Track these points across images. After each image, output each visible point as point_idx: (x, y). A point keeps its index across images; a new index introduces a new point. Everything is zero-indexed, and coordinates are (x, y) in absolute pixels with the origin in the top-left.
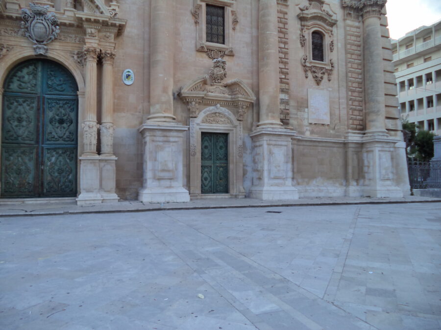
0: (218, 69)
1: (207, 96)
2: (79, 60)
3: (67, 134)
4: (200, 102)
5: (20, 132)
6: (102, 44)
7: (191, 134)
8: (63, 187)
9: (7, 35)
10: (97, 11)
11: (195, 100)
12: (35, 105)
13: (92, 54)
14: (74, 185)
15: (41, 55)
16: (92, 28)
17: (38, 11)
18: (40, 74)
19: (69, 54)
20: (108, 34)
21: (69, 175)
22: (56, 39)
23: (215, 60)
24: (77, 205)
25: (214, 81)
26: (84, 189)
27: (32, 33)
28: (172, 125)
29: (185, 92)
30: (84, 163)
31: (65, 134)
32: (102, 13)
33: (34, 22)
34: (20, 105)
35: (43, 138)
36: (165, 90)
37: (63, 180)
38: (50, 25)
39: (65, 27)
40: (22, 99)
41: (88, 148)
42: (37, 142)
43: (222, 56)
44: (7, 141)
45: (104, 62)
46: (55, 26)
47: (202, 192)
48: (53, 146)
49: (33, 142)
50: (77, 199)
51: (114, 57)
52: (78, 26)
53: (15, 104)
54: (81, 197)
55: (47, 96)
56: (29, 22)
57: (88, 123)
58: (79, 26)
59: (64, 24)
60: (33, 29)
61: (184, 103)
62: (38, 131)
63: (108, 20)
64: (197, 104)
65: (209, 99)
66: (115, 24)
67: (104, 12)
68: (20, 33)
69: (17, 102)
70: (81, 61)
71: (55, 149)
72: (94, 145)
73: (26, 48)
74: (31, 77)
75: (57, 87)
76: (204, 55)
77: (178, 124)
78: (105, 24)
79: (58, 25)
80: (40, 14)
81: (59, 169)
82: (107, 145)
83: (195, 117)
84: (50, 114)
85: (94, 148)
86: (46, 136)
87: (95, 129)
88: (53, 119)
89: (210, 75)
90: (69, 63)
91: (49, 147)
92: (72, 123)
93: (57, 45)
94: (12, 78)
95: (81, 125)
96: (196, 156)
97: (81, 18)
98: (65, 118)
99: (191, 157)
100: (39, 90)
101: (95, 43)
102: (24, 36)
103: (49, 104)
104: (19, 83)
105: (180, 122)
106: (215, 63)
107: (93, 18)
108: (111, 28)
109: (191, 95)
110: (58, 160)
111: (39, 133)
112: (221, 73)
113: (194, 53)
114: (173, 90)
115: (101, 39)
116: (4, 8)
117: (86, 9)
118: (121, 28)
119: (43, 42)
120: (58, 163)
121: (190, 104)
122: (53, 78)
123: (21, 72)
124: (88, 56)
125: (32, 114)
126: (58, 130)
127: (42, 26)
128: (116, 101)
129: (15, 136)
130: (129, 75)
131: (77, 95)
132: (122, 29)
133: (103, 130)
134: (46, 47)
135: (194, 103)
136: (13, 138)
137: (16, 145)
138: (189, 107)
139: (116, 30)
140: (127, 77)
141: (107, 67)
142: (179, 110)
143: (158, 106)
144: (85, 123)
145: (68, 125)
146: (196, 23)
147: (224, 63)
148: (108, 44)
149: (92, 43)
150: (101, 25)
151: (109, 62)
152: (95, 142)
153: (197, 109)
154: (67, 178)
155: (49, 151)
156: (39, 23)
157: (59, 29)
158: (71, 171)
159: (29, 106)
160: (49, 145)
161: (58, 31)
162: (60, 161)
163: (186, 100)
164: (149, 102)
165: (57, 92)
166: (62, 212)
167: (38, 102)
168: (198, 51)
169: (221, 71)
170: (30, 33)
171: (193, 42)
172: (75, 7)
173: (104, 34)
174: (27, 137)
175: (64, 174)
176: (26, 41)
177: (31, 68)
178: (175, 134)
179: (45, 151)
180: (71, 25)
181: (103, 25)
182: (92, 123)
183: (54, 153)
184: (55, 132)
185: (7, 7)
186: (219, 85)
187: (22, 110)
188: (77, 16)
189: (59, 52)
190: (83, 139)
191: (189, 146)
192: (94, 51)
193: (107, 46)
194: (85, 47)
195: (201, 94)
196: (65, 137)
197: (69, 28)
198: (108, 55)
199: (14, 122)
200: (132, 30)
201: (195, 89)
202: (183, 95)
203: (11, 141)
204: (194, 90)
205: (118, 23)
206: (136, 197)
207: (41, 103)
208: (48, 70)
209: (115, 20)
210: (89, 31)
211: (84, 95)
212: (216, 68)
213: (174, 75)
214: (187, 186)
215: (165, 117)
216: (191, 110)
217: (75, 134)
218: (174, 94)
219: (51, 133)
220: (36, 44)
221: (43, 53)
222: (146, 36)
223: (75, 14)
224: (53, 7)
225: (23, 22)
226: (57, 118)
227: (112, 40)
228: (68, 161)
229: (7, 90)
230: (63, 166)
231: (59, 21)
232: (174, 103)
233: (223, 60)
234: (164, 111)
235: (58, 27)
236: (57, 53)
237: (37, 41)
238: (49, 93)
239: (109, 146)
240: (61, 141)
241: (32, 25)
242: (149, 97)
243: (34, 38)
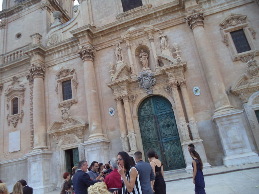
0: (252, 67)
1: (250, 87)
2: (168, 91)
3: (173, 132)
4: (246, 92)
5: (150, 136)
6: (177, 78)
7: (247, 114)
8: (178, 163)
9: (134, 90)
10: (170, 63)
11: (242, 92)
12: (153, 120)
13: (174, 86)
14: (183, 161)
15: (150, 94)
16: (170, 72)
17: (144, 74)
18: (152, 104)
19: (163, 90)
20: (179, 72)
21: (179, 156)
22: (155, 84)
23: (248, 62)
24: (187, 173)
25: (252, 75)
26: (189, 163)
27: (144, 85)
28: (232, 111)
29: (234, 89)
30: (185, 147)
31: (171, 132)
32: (173, 63)
33: (143, 80)
34: (147, 122)
35: (161, 137)
36: (220, 92)
37: (176, 159)
38: (151, 79)
39: (158, 77)
40: (147, 119)
41: (185, 138)
42: (159, 140)
43: (252, 58)
44: (145, 142)
45: (181, 88)
46: (153, 78)
48: (167, 140)
49: (156, 140)
50: (186, 169)
51: (185, 83)
52: (163, 74)
53: (145, 122)
54: (187, 167)
55: (158, 114)
56: (141, 81)
57: (181, 123)
58: (164, 74)
59: (157, 76)
60: (144, 84)
61: (236, 95)
62: (158, 133)
63: (177, 65)
64: (245, 94)
65: (252, 88)
66: (181, 66)
67: (174, 62)
68: (139, 87)
69: (145, 121)
70: (170, 91)
71: (168, 142)
72: (188, 135)
73: (143, 94)
74: (149, 106)
75: (162, 108)
76: (240, 62)
77: (235, 110)
78: (176, 68)
79: (154, 77)
80: (145, 75)
81: (173, 153)
82: (195, 134)
83: (247, 102)
84: (162, 123)
85: (188, 137)
86: (163, 136)
87: (186, 126)
88: (164, 126)
89: (247, 72)
90: (164, 94)
91: (165, 141)
92: (173, 125)
93: (156, 87)
94: (141, 110)
95: (178, 125)
96: (256, 128)
97: (164, 70)
98: (170, 123)
99: (252, 129)
100: (154, 112)
101: (174, 79)
102: (141, 88)
103: (160, 118)
104: (144, 111)
105: (236, 108)
106: (248, 64)
107: (169, 67)
108: (180, 68)
109: (239, 89)
110: (172, 148)
111: (159, 134)
112: (255, 68)
113: (232, 63)
114: (226, 90)
115: (176, 76)
116: (130, 79)
117: (165, 64)
118: (184, 67)
119: (149, 88)
120: (172, 149)
121: (240, 95)
122: (158, 104)
123: (144, 106)
124: (172, 87)
125: (153, 125)
126: (168, 131)
127: (147, 80)
128: (194, 107)
129: (148, 139)
130: (197, 90)
131: (173, 110)
132: (185, 67)
133: (191, 126)
134: (151, 90)
135: (242, 94)
136: (147, 140)
137: (150, 143)
138: (240, 97)
139: (182, 69)
140: (196, 91)
141: (184, 90)
142: (234, 101)
143: (219, 103)
144: (180, 123)
145: (172, 126)
146: (227, 46)
147: (255, 61)
148: (180, 78)
149: (172, 80)
150: (174, 69)
151: (184, 87)
152: (188, 133)
153: (246, 97)
154: (178, 157)
155: (166, 144)
156: (146, 79)
157: (155, 79)
158: (180, 153)
159: (151, 121)
160: (165, 140)
161: (155, 80)
162: (173, 148)
163: (236, 93)
164: (213, 101)
165: (163, 111)
166: (178, 178)
167: (155, 118)
168: (234, 61)
169: (254, 68)
170: (143, 86)
171: (229, 57)
172: (160, 65)
173: (177, 73)
174: (153, 138)
175: (176, 155)
176: (142, 90)
177: (148, 102)
178: (235, 117)
179: (164, 144)
180: (160, 75)
181: (175, 69)
182: (183, 123)
183: (169, 144)
184: (166, 132)
185: (131, 78)
186: (257, 77)
187: (149, 125)
188: (161, 69)
189: (158, 90)
190: (181, 133)
191: (249, 122)
192: (174, 84)
193: (181, 79)
194: (169, 83)
195: (246, 86)
196: (172, 134)
197: (160, 77)
198: (182, 83)
199: (146, 131)
200: (191, 65)
201: (240, 85)
202: (234, 91)
203: (146, 142)
204: (240, 86)
205: (182, 65)
206: (222, 163)
207: (156, 118)
208: (156, 101)
209: (180, 64)
210: (169, 74)
211: (176, 108)
212: (251, 67)
213: (224, 80)
214: (256, 150)
215: (225, 108)
216: (242, 98)
217: (176, 131)
218: (227, 93)
219: (164, 133)
220: (147, 90)
221: (151, 93)
222: (200, 65)
223: (160, 69)
224: (150, 70)
225: (139, 82)
226: (166, 124)
227: (182, 75)
228: (177, 147)
229: (140, 116)
230: (175, 150)
231: (154, 75)
232: (229, 98)
233: (254, 60)
234: (224, 105)
235: (154, 78)
236: (157, 91)
237: (147, 89)
238: (159, 112)
239: (197, 134)
240: (170, 137)
241: (143, 82)
242: (212, 99)
243: (145, 87)
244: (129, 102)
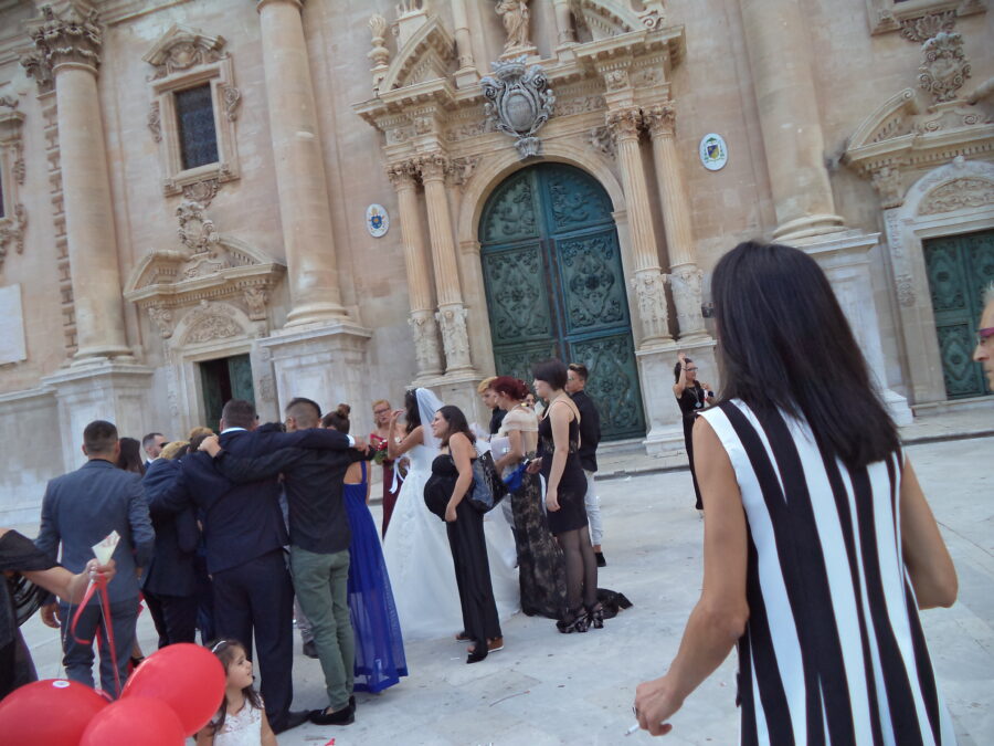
0: (941, 63)
1: (920, 144)
2: (602, 146)
3: (608, 305)
4: (902, 165)
5: (522, 320)
6: (641, 96)
7: (892, 252)
8: (618, 418)
9: (467, 137)
10: (616, 28)
11: (887, 163)
12: (538, 260)
13: (625, 126)
14: (638, 413)
15: (531, 157)
16: (614, 70)
17: (508, 72)
18: (537, 196)
19: (582, 140)
20: (650, 70)
21: (624, 393)
22: (551, 117)
23: (928, 42)
24: (646, 454)
25: (935, 98)
26: (656, 419)
27: (508, 120)
28: (837, 238)
29: (859, 150)
30: (648, 363)
31: (603, 308)
32: (628, 29)
33: (505, 98)
34: (513, 266)
35: (564, 324)
36: (803, 160)
37: (615, 404)
38: (535, 92)
39: (563, 87)
40: (515, 255)
41: (651, 329)
42: (555, 334)
43: (949, 26)
44: (502, 341)
45: (653, 135)
46: (544, 92)
47: (951, 395)
48: (587, 336)
49: (546, 336)
50: (644, 442)
51: (671, 117)
52: (588, 76)
53: (505, 266)
54: (650, 435)
55: (556, 237)
56: (498, 100)
57: (641, 276)
58: (590, 75)
59: (561, 81)
60: (507, 112)
61: (860, 176)
62: (552, 311)
63: (642, 40)
64: (896, 173)
65: (926, 150)
66: (660, 43)
67: (632, 26)
68: (488, 126)
69: (508, 261)
70: (607, 146)
71: (589, 343)
72: (663, 320)
73: (503, 153)
74: (523, 205)
75: (572, 215)
76: (897, 39)
77: (848, 235)
78: (639, 51)
79: (548, 87)
80: (512, 77)
81: (604, 383)
82: (692, 317)
83: (898, 206)
84: (569, 273)
85: (664, 327)
86: (572, 319)
87: (660, 286)
88: (578, 282)
89: (919, 86)
90: (585, 158)
91: (578, 339)
92: (613, 282)
93: (555, 129)
94: (490, 219)
95: (630, 283)
96: (916, 306)
97: (589, 57)
98: (598, 274)
99: (903, 309)
100: (541, 228)
101: (627, 99)
102: (494, 130)
103: (563, 252)
104: (504, 223)
105: (853, 227)
106: (928, 49)
107: (610, 49)
108: (654, 54)
109: (876, 153)
110: (600, 365)
111: (556, 315)
112: (951, 70)
113: (865, 42)
114: (824, 153)
115: (636, 86)
116: (452, 89)
117: (595, 33)
118: (673, 48)
119: (528, 131)
120: (600, 369)
121: (876, 176)
122: (561, 197)
123: (504, 201)
124: (618, 132)
125: (536, 279)
126: (590, 302)
127: (521, 99)
128: (695, 213)
129: (514, 328)
130: (714, 147)
131: (614, 221)
132: (678, 48)
133: (678, 286)
134: (535, 139)
135: (885, 171)
136: (511, 333)
137: (519, 345)
138: (876, 183)
139: (664, 56)
140: (710, 153)
141: (663, 144)
142: (851, 198)
143: (792, 202)
144: (637, 276)
145: (608, 285)
147: (955, 41)
148: (654, 93)
149: (621, 101)
150: (632, 57)
151: (663, 132)
152: (662, 313)
153: (899, 184)
154: (623, 400)
155: (579, 349)
156: (515, 94)
157: (554, 94)
158: (629, 383)
159: (528, 264)
160: (578, 337)
161: (552, 100)
162: (604, 366)
163: (864, 168)
164: (770, 196)
165: (574, 225)
166: (611, 472)
167: (544, 252)
168: (873, 35)
169: (950, 66)
170: (504, 121)
171: (860, 16)
172: (576, 37)
173: (642, 73)
174: (536, 327)
175: (615, 391)
176: (500, 138)
177: (520, 187)
178: (846, 259)
179: (572, 349)
180: (574, 78)
181: (635, 56)
182: (649, 274)
183: (590, 351)
184: (585, 306)
185: (458, 85)
186: (953, 105)
187: (519, 276)
188: (579, 55)
189: (562, 140)
190: (638, 311)
191: (893, 281)
192: (628, 118)
193: (654, 99)
194: (608, 116)
195: (903, 142)
196: (605, 313)
197: (572, 86)
198: (659, 117)
199: (508, 302)
200: (700, 45)
201: (882, 135)
202: (854, 159)
203: (508, 340)
204: (881, 139)
205: (664, 39)
207: (549, 252)
208: (551, 184)
209: (657, 36)
210: (609, 77)
211: (625, 216)
212: (935, 64)
213: (822, 114)
214: (904, 383)
215: (813, 224)
216: (882, 190)
217: (623, 302)
218: (828, 164)
219: (577, 310)
220: (518, 139)
221: (534, 153)
222: (737, 45)
223: (575, 54)
224: (537, 54)
225: (487, 104)
226: (583, 276)
227: (662, 82)
228: (618, 362)
229: (487, 243)
230: (611, 374)
231: (550, 78)
232: (832, 185)
233: (951, 35)
234: (810, 210)
235: (549, 91)
236: (560, 144)
237: (519, 132)
238: (559, 229)
239: (696, 318)
240: (599, 324)
241: (503, 104)
242: (769, 185)
243: (513, 128)
244: (444, 183)
